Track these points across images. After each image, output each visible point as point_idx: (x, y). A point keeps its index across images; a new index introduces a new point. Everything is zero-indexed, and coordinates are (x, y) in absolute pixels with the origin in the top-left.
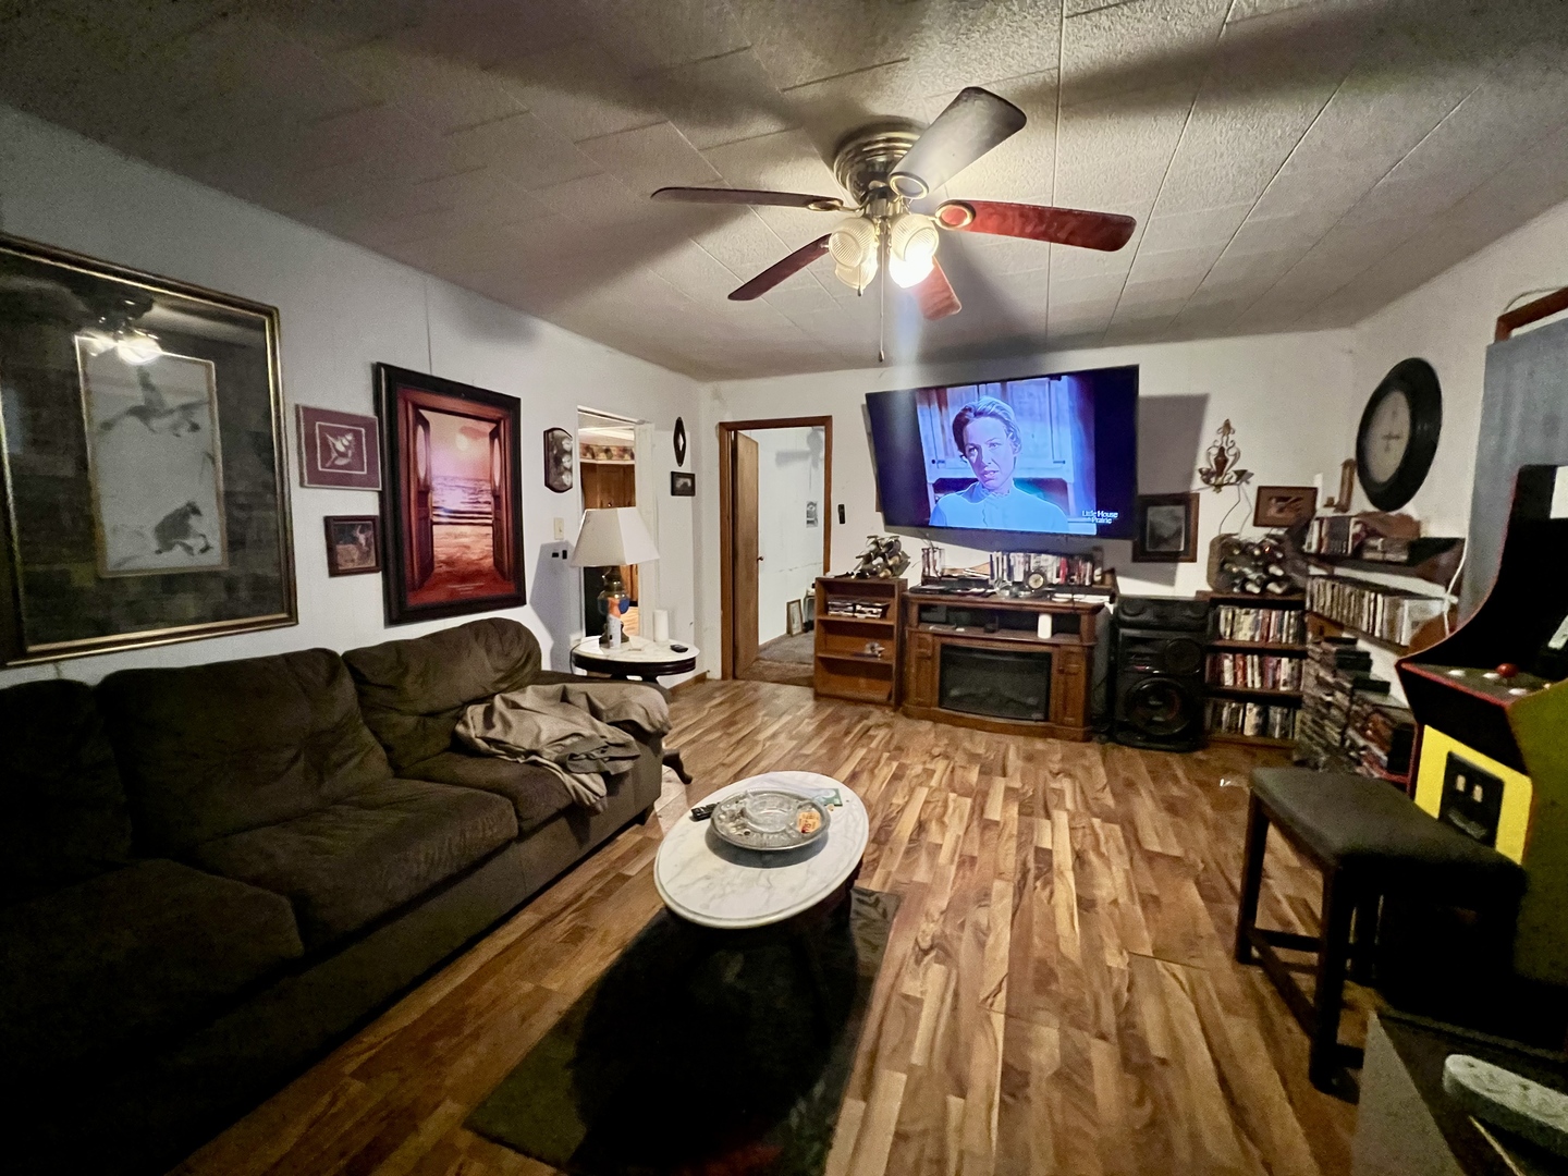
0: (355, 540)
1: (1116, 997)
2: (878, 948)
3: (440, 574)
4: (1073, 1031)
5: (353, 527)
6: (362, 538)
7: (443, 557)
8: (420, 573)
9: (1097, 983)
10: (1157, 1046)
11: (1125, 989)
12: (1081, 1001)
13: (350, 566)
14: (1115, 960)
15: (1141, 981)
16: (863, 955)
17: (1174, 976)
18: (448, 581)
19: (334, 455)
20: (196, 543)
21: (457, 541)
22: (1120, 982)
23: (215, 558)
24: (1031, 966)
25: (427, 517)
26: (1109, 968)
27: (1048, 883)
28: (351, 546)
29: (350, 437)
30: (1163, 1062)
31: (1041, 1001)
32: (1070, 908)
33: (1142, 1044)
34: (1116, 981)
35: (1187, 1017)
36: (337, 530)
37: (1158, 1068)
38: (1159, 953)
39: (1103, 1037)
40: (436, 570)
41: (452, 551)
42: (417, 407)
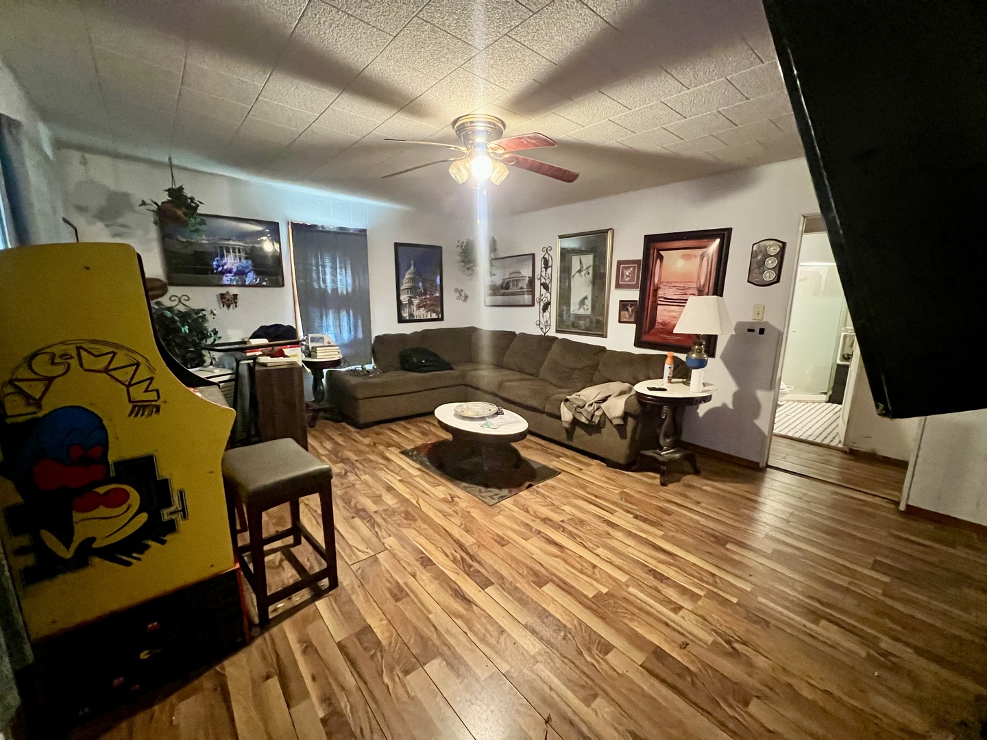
0: (627, 310)
1: (379, 526)
2: (465, 489)
3: (658, 329)
4: (385, 508)
5: (627, 305)
6: (630, 309)
7: (660, 321)
8: (649, 327)
9: (390, 527)
10: (357, 521)
11: (378, 531)
12: (389, 517)
13: (625, 320)
14: (390, 541)
15: (374, 540)
16: (464, 484)
17: (363, 552)
18: (662, 333)
19: (625, 277)
20: (586, 307)
21: (670, 314)
22: (383, 533)
23: (589, 312)
24: (417, 517)
25: (656, 301)
26: (390, 536)
27: (454, 561)
28: (626, 312)
29: (631, 269)
30: (353, 518)
31: (402, 509)
32: (431, 554)
33: (362, 518)
34: (385, 534)
35: (350, 536)
36: (624, 305)
37: (354, 515)
38: (374, 559)
39: (376, 512)
40: (656, 327)
41: (665, 318)
42: (659, 250)
